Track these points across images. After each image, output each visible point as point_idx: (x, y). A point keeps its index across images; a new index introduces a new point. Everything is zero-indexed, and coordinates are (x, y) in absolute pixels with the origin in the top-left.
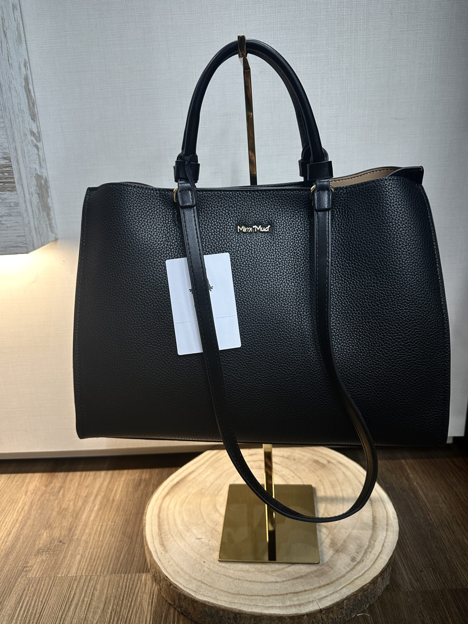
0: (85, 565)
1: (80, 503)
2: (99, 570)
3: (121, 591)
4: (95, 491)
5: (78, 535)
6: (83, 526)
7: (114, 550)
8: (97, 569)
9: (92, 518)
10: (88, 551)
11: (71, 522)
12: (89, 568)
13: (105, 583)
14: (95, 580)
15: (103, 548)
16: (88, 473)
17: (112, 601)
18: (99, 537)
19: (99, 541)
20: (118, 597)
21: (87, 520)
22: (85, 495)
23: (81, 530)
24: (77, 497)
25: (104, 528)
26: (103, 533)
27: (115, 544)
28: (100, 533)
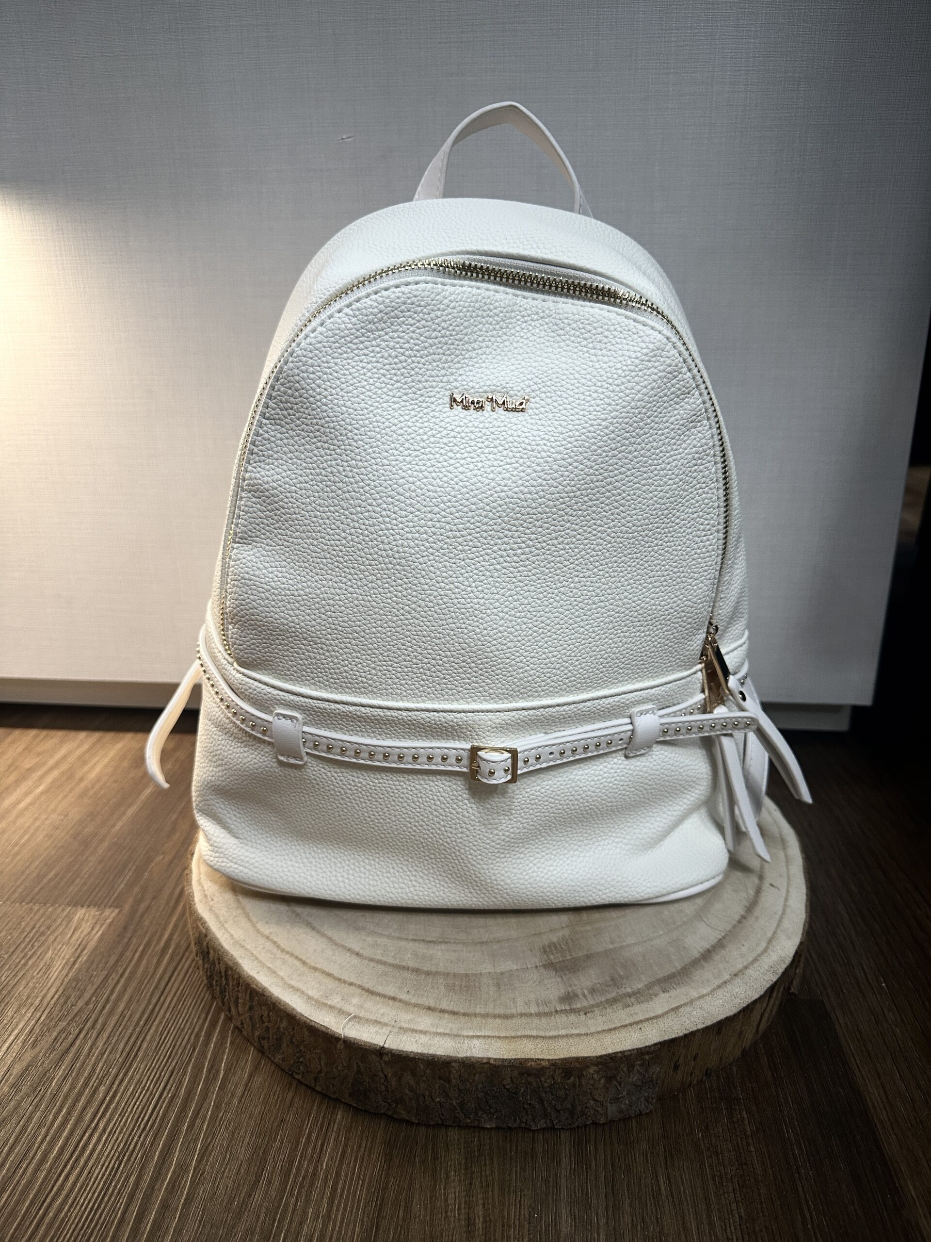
1: (12, 778)
3: (17, 937)
4: (51, 762)
7: (40, 862)
9: (22, 805)
15: (19, 857)
16: (53, 733)
18: (21, 838)
19: (16, 844)
21: (11, 807)
22: (27, 766)
24: (12, 768)
25: (38, 823)
26: (32, 831)
27: (47, 852)
28: (25, 832)
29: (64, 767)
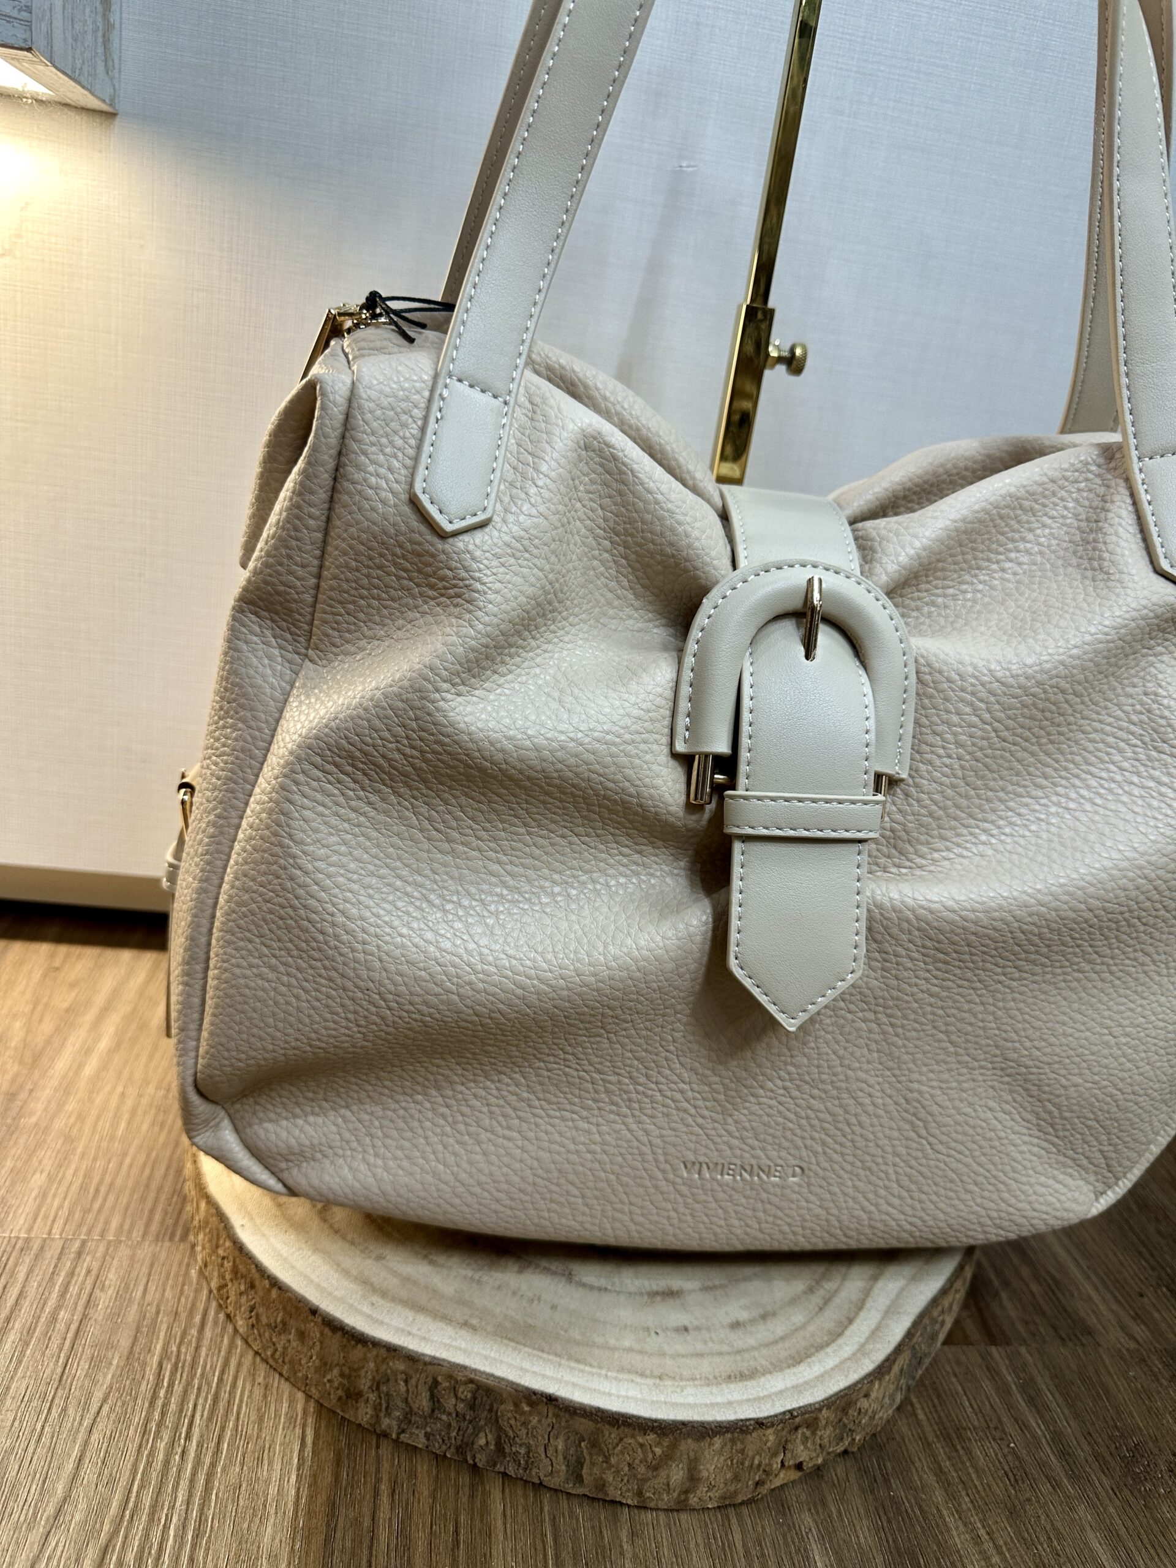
0: (60, 1207)
1: (47, 1027)
2: (114, 1224)
3: (195, 1298)
4: (100, 1000)
5: (39, 1113)
6: (56, 1090)
8: (107, 1222)
9: (88, 1071)
10: (73, 1166)
11: (16, 1076)
12: (77, 1216)
13: (137, 1266)
14: (99, 1255)
15: (128, 1160)
16: (76, 950)
17: (164, 1327)
18: (115, 1126)
19: (112, 1138)
20: (183, 1316)
21: (71, 1074)
22: (65, 1005)
23: (49, 1102)
24: (40, 1008)
25: (129, 1103)
26: (126, 1116)
27: (168, 1153)
28: (117, 1116)
29: (124, 1007)
